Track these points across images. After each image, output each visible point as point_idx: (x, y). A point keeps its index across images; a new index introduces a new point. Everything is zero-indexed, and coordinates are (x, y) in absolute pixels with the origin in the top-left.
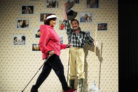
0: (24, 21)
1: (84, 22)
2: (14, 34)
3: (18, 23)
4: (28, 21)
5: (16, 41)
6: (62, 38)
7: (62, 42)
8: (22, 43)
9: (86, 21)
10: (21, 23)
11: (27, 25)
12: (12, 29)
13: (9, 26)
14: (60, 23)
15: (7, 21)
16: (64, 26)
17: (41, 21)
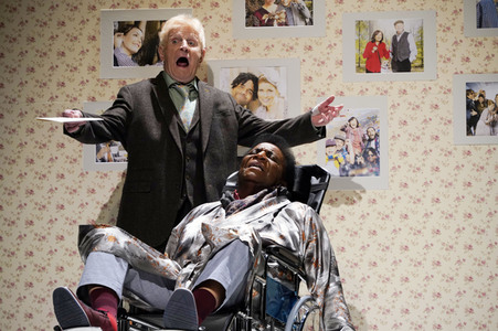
0: (153, 28)
1: (496, 25)
2: (93, 99)
3: (119, 40)
5: (110, 143)
6: (373, 119)
10: (136, 40)
12: (84, 73)
13: (63, 54)
14: (363, 31)
15: (53, 28)
16: (382, 52)
17: (247, 25)
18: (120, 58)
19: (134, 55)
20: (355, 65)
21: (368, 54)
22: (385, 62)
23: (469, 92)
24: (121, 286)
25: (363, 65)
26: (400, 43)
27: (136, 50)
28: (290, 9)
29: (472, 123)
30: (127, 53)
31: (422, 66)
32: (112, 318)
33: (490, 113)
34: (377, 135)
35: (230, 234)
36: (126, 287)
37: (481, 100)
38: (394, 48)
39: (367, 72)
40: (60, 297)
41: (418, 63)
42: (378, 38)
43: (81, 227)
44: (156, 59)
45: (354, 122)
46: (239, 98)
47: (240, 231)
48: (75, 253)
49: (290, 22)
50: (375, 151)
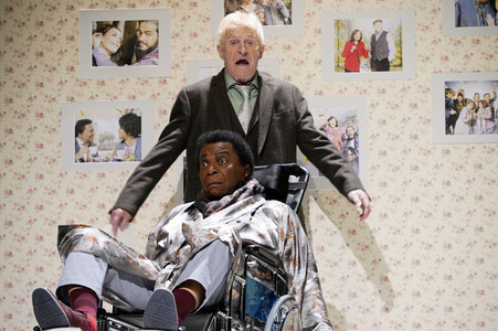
0: (131, 28)
1: (475, 25)
2: (72, 99)
4: (151, 27)
5: (90, 144)
6: (353, 118)
7: (352, 144)
8: (120, 154)
9: (490, 19)
10: (115, 39)
11: (150, 50)
12: (62, 73)
13: (42, 54)
14: (342, 31)
15: (31, 29)
16: (361, 51)
18: (98, 58)
19: (113, 55)
20: (334, 64)
21: (347, 54)
22: (364, 62)
23: (447, 90)
24: (100, 287)
25: (342, 64)
26: (379, 43)
27: (115, 50)
28: (268, 8)
29: (451, 121)
30: (106, 53)
31: (401, 65)
32: (92, 318)
33: (469, 112)
34: (356, 134)
35: (210, 235)
36: (106, 288)
37: (460, 99)
38: (373, 47)
39: (346, 71)
40: (40, 297)
41: (398, 62)
42: (357, 37)
43: (60, 227)
44: (135, 58)
45: (333, 122)
47: (220, 231)
48: (54, 253)
49: (269, 22)
50: (354, 151)
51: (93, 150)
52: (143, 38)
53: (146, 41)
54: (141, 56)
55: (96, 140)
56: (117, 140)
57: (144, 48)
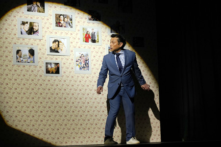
0: (31, 24)
2: (15, 44)
3: (22, 26)
5: (20, 57)
6: (87, 55)
8: (29, 61)
12: (13, 35)
13: (7, 29)
14: (84, 31)
15: (4, 21)
16: (89, 37)
17: (56, 26)
18: (22, 32)
19: (27, 32)
20: (83, 40)
21: (86, 37)
22: (90, 40)
23: (109, 49)
26: (93, 35)
27: (27, 30)
28: (67, 23)
30: (25, 31)
34: (88, 59)
39: (86, 42)
41: (98, 41)
42: (88, 33)
44: (32, 33)
45: (83, 55)
46: (54, 47)
49: (67, 26)
50: (88, 64)
51: (22, 59)
52: (34, 27)
53: (35, 28)
54: (34, 32)
55: (22, 56)
56: (28, 56)
57: (35, 30)
